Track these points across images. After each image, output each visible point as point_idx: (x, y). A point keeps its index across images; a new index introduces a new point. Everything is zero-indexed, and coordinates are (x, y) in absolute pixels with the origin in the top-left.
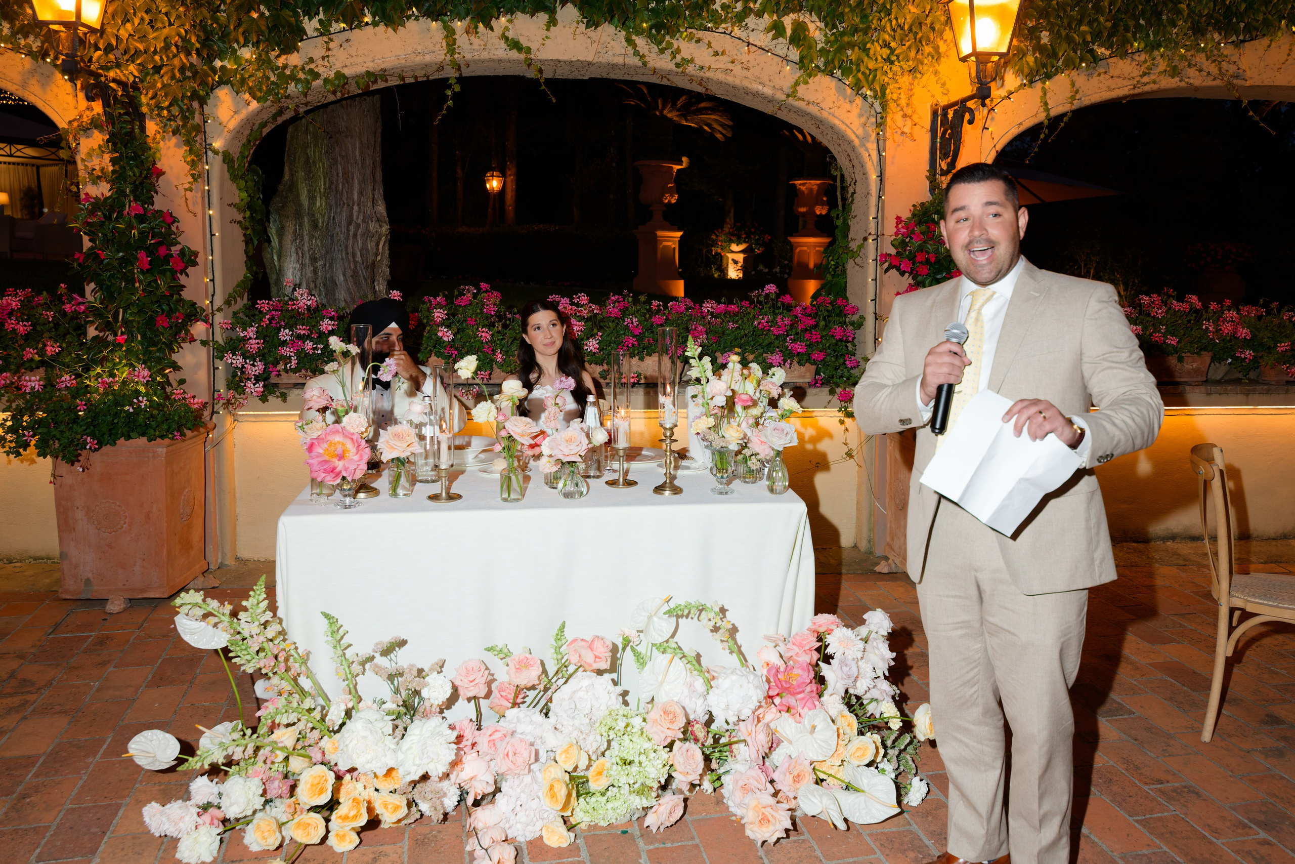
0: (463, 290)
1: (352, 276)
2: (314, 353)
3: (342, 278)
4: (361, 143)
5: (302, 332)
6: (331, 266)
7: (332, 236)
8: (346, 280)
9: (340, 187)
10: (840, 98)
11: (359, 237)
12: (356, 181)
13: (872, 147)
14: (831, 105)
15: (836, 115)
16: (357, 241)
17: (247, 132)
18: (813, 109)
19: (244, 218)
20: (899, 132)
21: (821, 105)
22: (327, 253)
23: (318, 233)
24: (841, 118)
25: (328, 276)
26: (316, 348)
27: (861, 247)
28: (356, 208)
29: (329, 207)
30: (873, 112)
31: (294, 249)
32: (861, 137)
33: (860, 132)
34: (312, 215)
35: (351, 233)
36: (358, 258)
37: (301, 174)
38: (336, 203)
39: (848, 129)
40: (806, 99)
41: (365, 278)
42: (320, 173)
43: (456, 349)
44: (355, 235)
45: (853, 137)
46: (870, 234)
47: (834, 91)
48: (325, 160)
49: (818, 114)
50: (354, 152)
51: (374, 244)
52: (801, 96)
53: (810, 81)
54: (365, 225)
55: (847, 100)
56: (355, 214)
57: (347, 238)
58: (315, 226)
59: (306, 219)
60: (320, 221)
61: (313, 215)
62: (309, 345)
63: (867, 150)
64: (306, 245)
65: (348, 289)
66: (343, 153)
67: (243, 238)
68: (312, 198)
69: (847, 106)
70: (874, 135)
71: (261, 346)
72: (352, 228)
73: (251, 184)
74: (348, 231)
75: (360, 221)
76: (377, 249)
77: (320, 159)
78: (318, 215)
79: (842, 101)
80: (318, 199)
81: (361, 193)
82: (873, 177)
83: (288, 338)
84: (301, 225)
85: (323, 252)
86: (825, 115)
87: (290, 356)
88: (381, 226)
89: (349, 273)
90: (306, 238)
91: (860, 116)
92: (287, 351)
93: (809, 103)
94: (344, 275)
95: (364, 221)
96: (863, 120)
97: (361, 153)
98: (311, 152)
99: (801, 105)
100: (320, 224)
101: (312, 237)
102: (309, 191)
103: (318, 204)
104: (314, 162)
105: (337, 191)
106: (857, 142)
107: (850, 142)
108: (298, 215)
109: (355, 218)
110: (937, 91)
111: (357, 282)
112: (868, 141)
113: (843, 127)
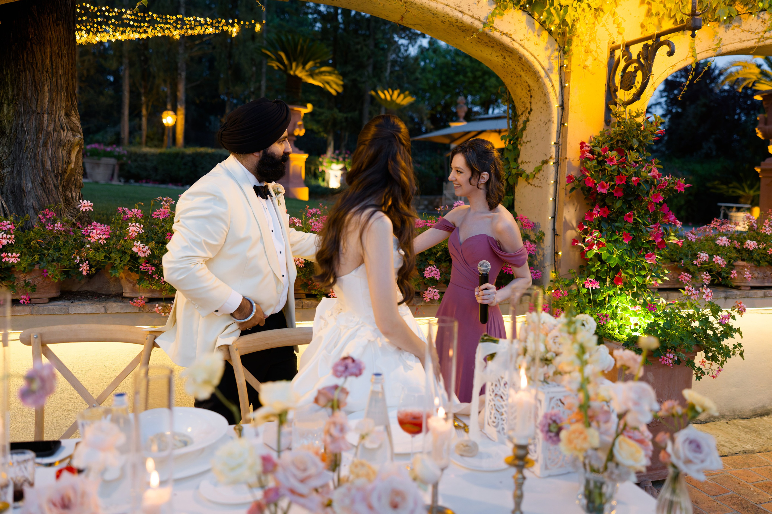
0: (161, 201)
1: (41, 184)
3: (30, 185)
6: (19, 173)
7: (20, 144)
8: (34, 188)
9: (29, 94)
10: (530, 31)
11: (49, 146)
12: (47, 89)
13: (555, 77)
14: (522, 38)
15: (526, 46)
16: (47, 150)
18: (506, 40)
20: (582, 66)
21: (513, 37)
22: (15, 159)
23: (5, 140)
24: (530, 50)
25: (16, 182)
27: (539, 170)
28: (46, 116)
29: (18, 114)
30: (557, 46)
32: (546, 68)
33: (546, 64)
35: (41, 141)
36: (48, 166)
38: (25, 111)
39: (535, 60)
40: (501, 28)
41: (56, 188)
43: (153, 265)
44: (45, 144)
45: (539, 68)
46: (551, 157)
47: (524, 24)
49: (511, 45)
51: (65, 153)
52: (496, 27)
53: (505, 13)
54: (56, 133)
55: (536, 34)
56: (45, 123)
57: (36, 146)
60: (8, 128)
63: (551, 81)
65: (37, 196)
69: (535, 39)
70: (557, 67)
72: (42, 136)
74: (38, 138)
75: (50, 129)
76: (70, 158)
78: (5, 122)
79: (531, 33)
80: (6, 105)
81: (51, 101)
82: (555, 105)
85: (10, 159)
86: (516, 46)
88: (74, 136)
89: (39, 180)
91: (547, 49)
93: (502, 33)
94: (33, 183)
95: (54, 130)
96: (549, 52)
99: (497, 35)
100: (8, 131)
103: (5, 111)
105: (25, 97)
106: (542, 73)
107: (535, 74)
109: (45, 126)
110: (614, 30)
111: (47, 192)
112: (552, 72)
113: (531, 59)
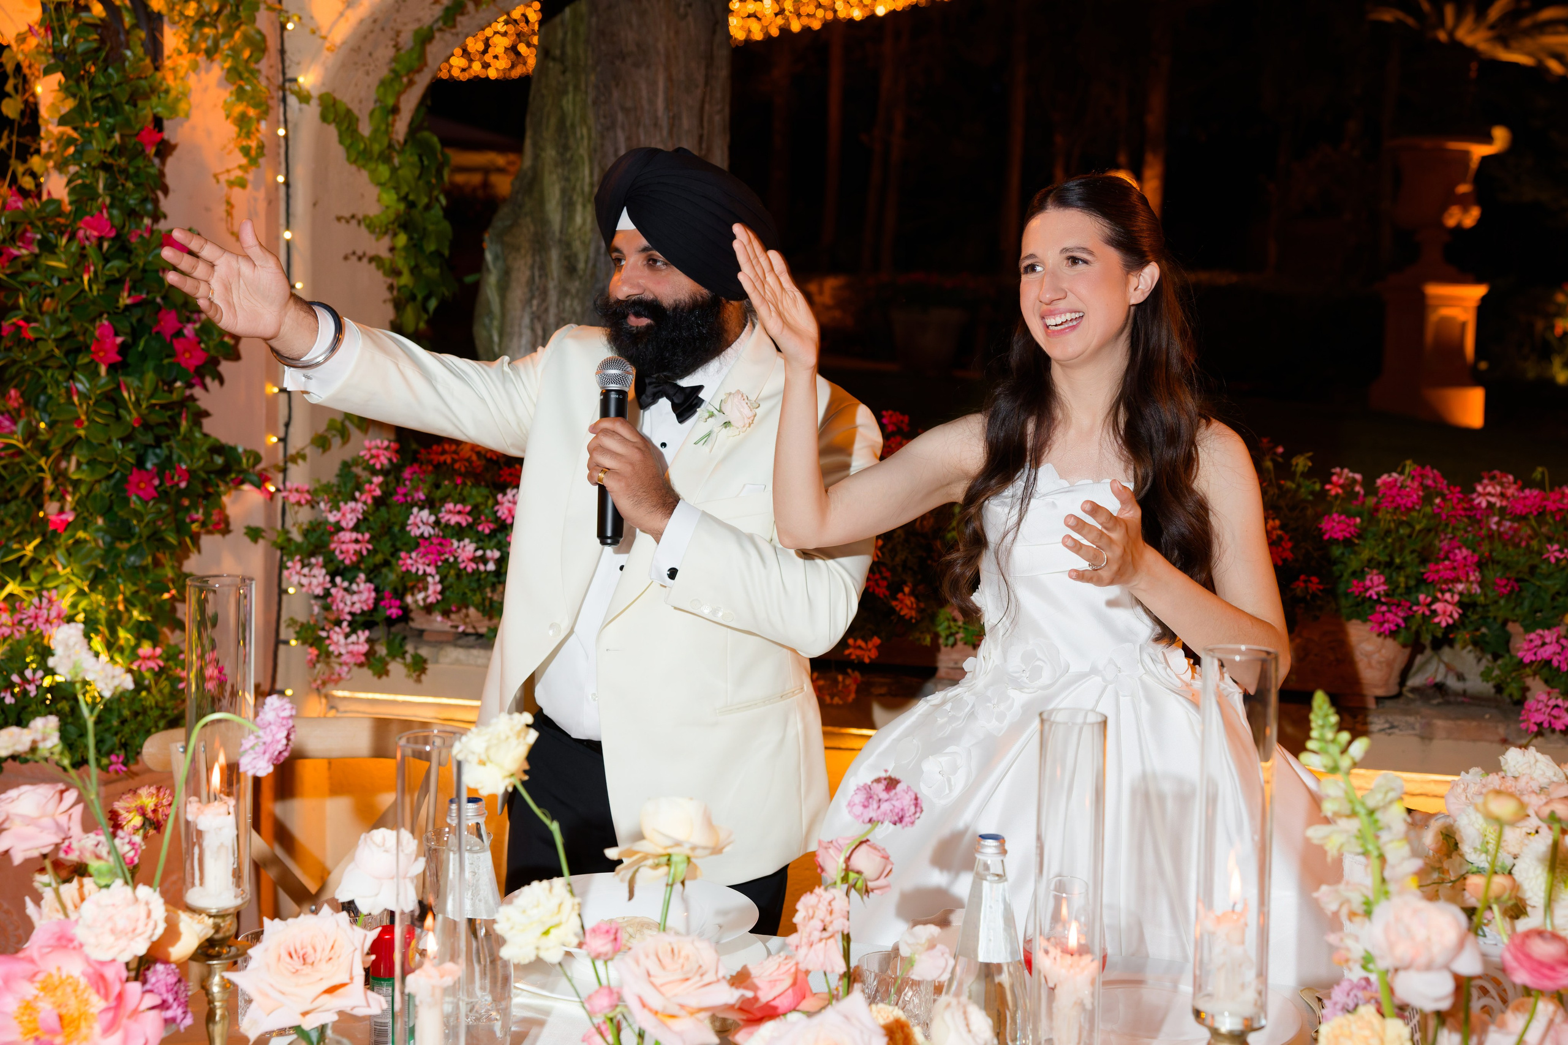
2: (476, 572)
4: (670, 79)
5: (454, 519)
17: (385, 53)
19: (392, 249)
23: (575, 286)
26: (484, 560)
31: (526, 320)
34: (566, 244)
37: (550, 153)
42: (583, 151)
48: (591, 120)
50: (652, 102)
58: (570, 269)
59: (554, 254)
60: (582, 257)
61: (568, 245)
62: (466, 549)
64: (553, 311)
66: (629, 104)
67: (387, 295)
68: (568, 206)
71: (364, 548)
73: (407, 173)
77: (584, 120)
78: (577, 245)
80: (579, 208)
83: (427, 531)
84: (543, 268)
87: (425, 574)
90: (553, 296)
92: (415, 563)
97: (669, 102)
98: (567, 103)
100: (581, 266)
101: (564, 292)
102: (563, 191)
103: (579, 220)
104: (573, 126)
108: (540, 245)
